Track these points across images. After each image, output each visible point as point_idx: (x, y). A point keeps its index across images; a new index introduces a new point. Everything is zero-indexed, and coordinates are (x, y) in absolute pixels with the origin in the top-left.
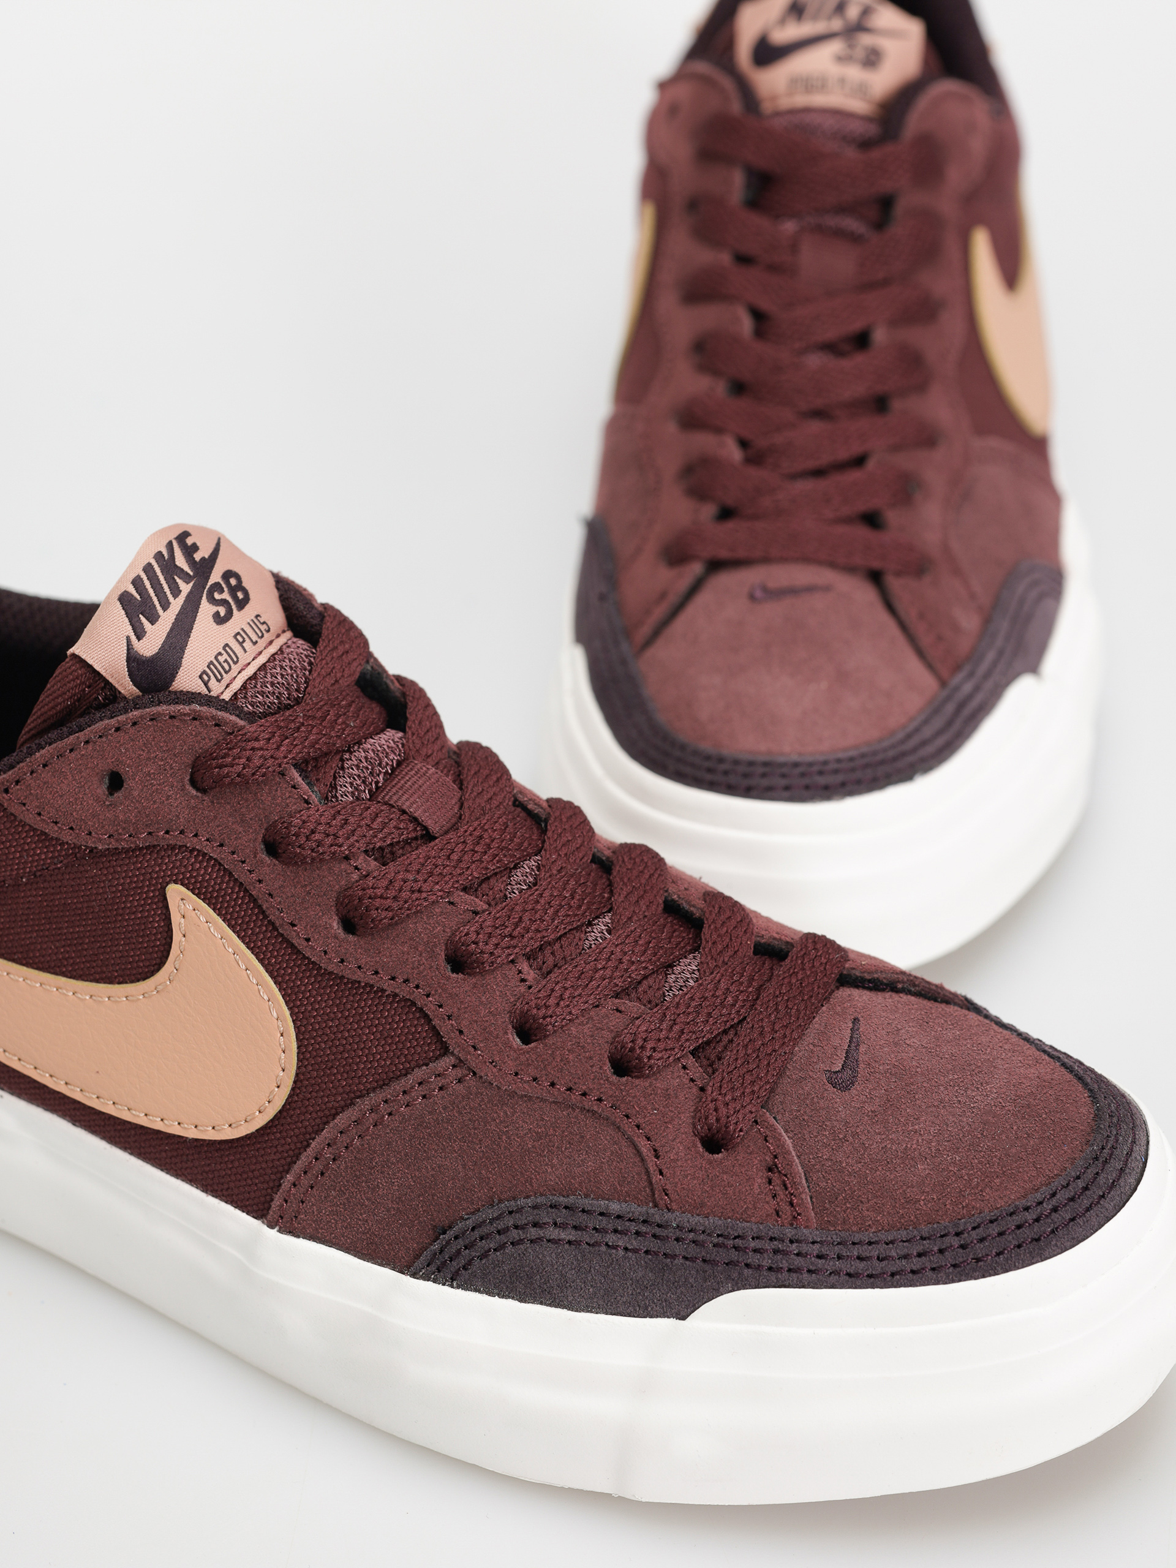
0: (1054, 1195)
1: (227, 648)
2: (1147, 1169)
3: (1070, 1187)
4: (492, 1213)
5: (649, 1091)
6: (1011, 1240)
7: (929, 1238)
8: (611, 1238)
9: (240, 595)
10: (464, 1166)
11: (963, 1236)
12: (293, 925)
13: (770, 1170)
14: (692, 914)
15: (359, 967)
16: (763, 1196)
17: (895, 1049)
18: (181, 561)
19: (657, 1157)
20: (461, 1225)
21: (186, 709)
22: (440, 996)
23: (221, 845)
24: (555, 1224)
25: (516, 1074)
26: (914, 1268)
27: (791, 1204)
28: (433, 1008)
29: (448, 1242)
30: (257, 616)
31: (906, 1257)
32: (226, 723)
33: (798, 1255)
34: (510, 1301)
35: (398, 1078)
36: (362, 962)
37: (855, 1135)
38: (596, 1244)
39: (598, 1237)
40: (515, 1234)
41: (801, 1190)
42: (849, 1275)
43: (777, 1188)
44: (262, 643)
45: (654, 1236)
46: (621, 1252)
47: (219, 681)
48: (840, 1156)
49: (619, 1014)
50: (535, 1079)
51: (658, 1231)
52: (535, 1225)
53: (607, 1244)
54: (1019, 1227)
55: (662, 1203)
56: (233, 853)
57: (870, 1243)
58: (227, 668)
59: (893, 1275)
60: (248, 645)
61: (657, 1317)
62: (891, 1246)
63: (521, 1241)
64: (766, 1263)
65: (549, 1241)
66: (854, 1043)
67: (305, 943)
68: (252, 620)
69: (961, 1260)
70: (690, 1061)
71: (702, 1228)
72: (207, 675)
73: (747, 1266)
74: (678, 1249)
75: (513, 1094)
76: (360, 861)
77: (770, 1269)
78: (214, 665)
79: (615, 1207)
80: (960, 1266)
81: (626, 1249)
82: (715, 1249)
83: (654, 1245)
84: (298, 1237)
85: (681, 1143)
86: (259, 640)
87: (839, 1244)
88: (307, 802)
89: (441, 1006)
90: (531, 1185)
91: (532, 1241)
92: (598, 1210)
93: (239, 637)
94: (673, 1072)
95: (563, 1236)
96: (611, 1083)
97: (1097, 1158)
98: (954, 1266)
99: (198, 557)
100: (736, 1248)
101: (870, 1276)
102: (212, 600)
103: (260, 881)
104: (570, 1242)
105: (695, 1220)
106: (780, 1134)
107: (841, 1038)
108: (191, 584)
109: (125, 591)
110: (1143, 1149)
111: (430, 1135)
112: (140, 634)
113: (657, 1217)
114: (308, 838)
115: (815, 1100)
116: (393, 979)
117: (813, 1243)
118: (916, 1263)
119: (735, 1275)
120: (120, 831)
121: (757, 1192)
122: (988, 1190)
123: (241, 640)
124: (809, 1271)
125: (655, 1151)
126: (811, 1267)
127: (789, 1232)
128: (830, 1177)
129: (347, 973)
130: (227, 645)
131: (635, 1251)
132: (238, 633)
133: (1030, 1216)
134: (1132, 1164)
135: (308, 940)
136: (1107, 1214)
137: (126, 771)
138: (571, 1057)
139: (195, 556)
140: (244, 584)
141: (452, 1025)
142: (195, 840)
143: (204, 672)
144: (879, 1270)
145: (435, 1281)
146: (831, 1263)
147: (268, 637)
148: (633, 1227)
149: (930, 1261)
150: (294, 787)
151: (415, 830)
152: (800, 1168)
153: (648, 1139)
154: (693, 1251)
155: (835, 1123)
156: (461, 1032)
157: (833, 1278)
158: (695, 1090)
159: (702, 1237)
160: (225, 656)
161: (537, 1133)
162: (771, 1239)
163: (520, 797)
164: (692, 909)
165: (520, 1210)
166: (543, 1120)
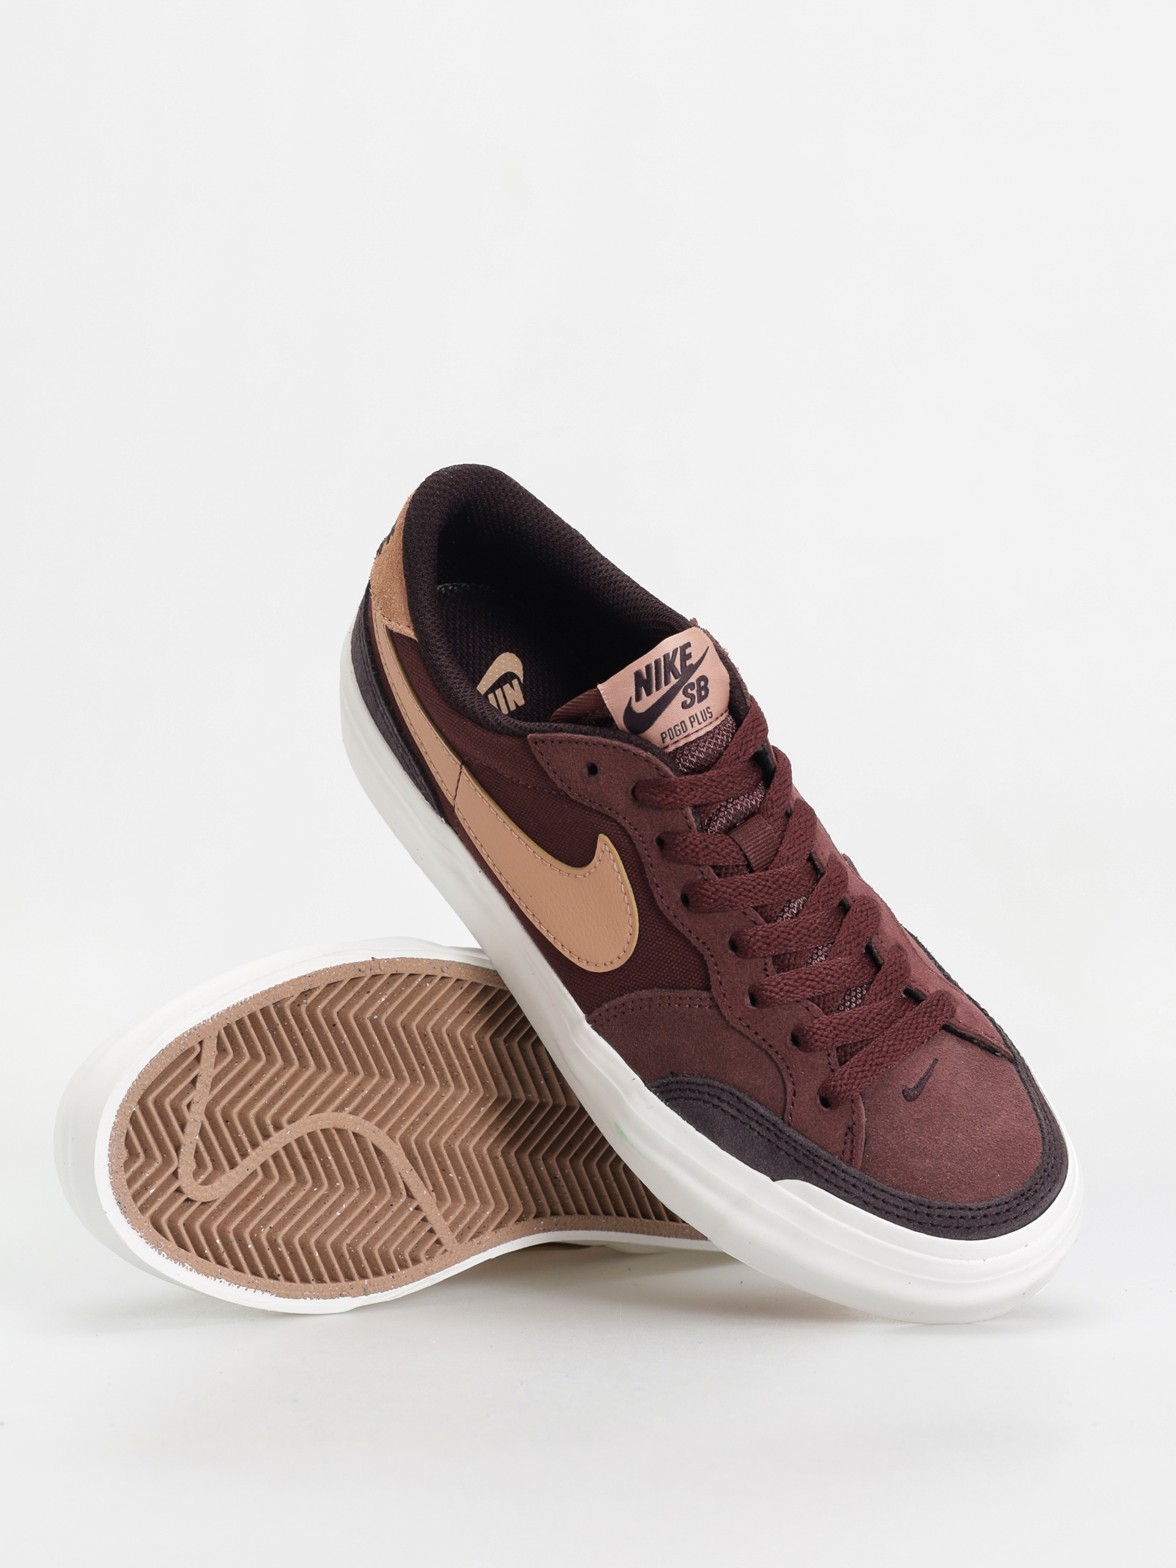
0: (989, 1207)
1: (683, 724)
2: (1049, 1208)
3: (999, 1207)
4: (700, 1081)
5: (804, 1060)
6: (955, 1223)
7: (914, 1203)
8: (753, 1124)
9: (703, 693)
10: (695, 1050)
11: (931, 1210)
12: (658, 886)
13: (849, 1128)
14: (878, 960)
15: (683, 925)
16: (839, 1141)
17: (949, 1085)
18: (677, 664)
19: (794, 1095)
20: (681, 1078)
21: (644, 754)
22: (718, 960)
23: (636, 829)
24: (729, 1103)
25: (740, 1019)
26: (899, 1214)
27: (852, 1152)
28: (712, 964)
29: (672, 1083)
30: (709, 708)
31: (898, 1207)
32: (662, 771)
33: (843, 1180)
34: (692, 1126)
35: (680, 989)
36: (685, 923)
37: (903, 1129)
38: (745, 1123)
39: (747, 1120)
40: (706, 1097)
41: (859, 1148)
42: (865, 1202)
43: (849, 1140)
44: (704, 724)
45: (776, 1134)
46: (756, 1134)
47: (671, 739)
48: (889, 1137)
49: (807, 1011)
50: (748, 1026)
51: (778, 1132)
52: (719, 1098)
53: (750, 1126)
54: (962, 1217)
55: (786, 1120)
56: (640, 836)
57: (883, 1191)
58: (678, 733)
59: (887, 1212)
60: (696, 724)
61: (761, 1172)
62: (892, 1197)
63: (708, 1102)
64: (826, 1176)
65: (722, 1109)
66: (928, 1074)
67: (659, 898)
68: (704, 710)
69: (924, 1221)
70: (834, 1053)
71: (800, 1143)
72: (666, 735)
73: (816, 1173)
74: (785, 1147)
75: (734, 1028)
76: (705, 870)
77: (826, 1180)
78: (672, 731)
79: (762, 1110)
80: (922, 1224)
81: (759, 1133)
82: (803, 1157)
83: (773, 1139)
84: (600, 1035)
85: (809, 1095)
86: (703, 722)
87: (866, 1183)
88: (690, 827)
89: (716, 965)
90: (725, 1076)
91: (714, 1105)
92: (753, 1107)
93: (692, 719)
94: (821, 1055)
95: (730, 1110)
96: (787, 1047)
97: (1022, 1195)
98: (920, 1223)
99: (688, 663)
100: (814, 1161)
101: (875, 1208)
102: (685, 693)
103: (649, 856)
104: (732, 1116)
105: (800, 1138)
106: (862, 1114)
107: (920, 1071)
108: (677, 680)
109: (640, 670)
110: (1054, 1196)
111: (684, 1026)
112: (638, 698)
113: (780, 1126)
114: (682, 849)
115: (891, 1100)
116: (698, 939)
117: (854, 1177)
118: (901, 1213)
119: (808, 1174)
120: (586, 796)
121: (837, 1137)
122: (956, 1189)
123: (692, 720)
124: (845, 1191)
125: (795, 1092)
126: (847, 1190)
127: (844, 1166)
128: (878, 1146)
129: (675, 924)
130: (683, 722)
131: (762, 1136)
132: (693, 716)
133: (970, 1214)
134: (1042, 1204)
135: (662, 897)
136: (1013, 1228)
137: (601, 768)
138: (771, 1024)
139: (687, 662)
140: (708, 686)
141: (718, 978)
142: (623, 821)
143: (664, 733)
144: (881, 1207)
145: (658, 1097)
146: (858, 1192)
147: (709, 720)
148: (767, 1124)
149: (908, 1215)
150: (686, 817)
151: (744, 861)
152: (864, 1136)
153: (794, 1084)
154: (791, 1151)
155: (895, 1118)
156: (721, 984)
157: (856, 1200)
158: (828, 1070)
159: (799, 1147)
160: (680, 727)
161: (739, 1053)
162: (834, 1165)
163: (814, 856)
164: (879, 957)
165: (713, 1087)
166: (744, 1048)
